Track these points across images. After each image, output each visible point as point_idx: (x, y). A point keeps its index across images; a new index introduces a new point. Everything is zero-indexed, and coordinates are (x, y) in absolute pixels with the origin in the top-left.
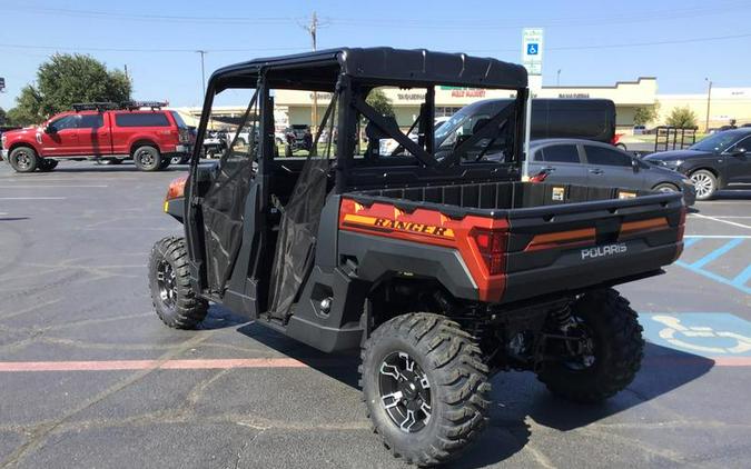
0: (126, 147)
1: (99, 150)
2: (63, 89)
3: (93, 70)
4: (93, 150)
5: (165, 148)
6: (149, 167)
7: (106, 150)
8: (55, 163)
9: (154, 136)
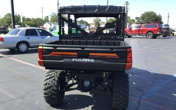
0: (145, 33)
1: (139, 33)
2: (145, 19)
3: (153, 14)
4: (138, 33)
5: (155, 33)
6: (150, 37)
7: (141, 33)
8: (131, 36)
9: (152, 30)
